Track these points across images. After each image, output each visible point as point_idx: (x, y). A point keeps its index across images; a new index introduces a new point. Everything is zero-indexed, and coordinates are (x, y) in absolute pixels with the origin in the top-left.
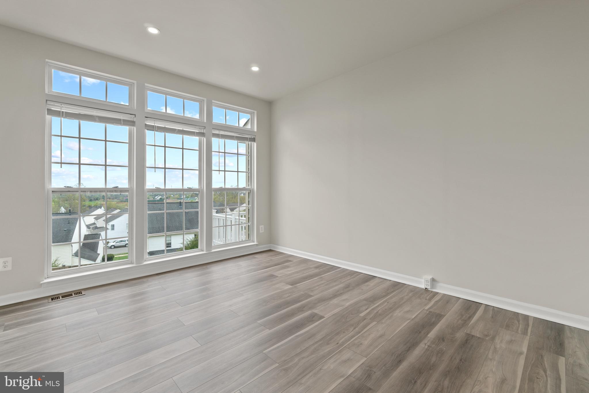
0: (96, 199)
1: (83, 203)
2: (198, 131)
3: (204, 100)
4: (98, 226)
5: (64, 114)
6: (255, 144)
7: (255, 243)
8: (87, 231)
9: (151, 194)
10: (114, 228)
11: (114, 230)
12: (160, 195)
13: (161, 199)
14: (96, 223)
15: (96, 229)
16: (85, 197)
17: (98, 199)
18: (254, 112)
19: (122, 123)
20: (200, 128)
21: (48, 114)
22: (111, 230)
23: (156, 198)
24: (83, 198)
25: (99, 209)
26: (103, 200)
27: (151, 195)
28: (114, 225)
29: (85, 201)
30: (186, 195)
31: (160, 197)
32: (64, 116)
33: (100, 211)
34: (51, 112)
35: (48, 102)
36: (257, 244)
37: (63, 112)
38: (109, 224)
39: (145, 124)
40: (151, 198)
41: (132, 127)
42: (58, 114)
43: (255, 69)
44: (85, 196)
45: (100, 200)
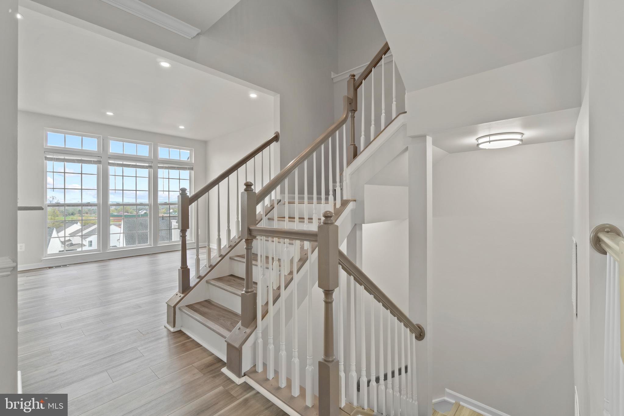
0: (71, 214)
1: (57, 218)
2: (148, 165)
3: (151, 144)
4: (74, 243)
5: (55, 159)
6: (193, 172)
7: (193, 242)
8: (62, 247)
9: (134, 208)
10: (91, 244)
11: (91, 246)
12: (145, 209)
13: (145, 213)
14: (71, 240)
15: (71, 246)
16: (58, 212)
17: (74, 214)
18: (192, 149)
19: (92, 162)
20: (148, 163)
21: (45, 160)
22: (89, 246)
23: (140, 213)
24: (56, 213)
25: (75, 225)
26: (79, 215)
27: (134, 210)
28: (92, 241)
29: (58, 216)
30: (173, 209)
31: (145, 211)
32: (55, 160)
33: (77, 227)
34: (47, 159)
35: (46, 153)
36: (194, 242)
37: (54, 158)
38: (86, 241)
39: (108, 162)
40: (134, 212)
41: (99, 165)
42: (51, 159)
43: (182, 127)
44: (59, 210)
45: (75, 215)
